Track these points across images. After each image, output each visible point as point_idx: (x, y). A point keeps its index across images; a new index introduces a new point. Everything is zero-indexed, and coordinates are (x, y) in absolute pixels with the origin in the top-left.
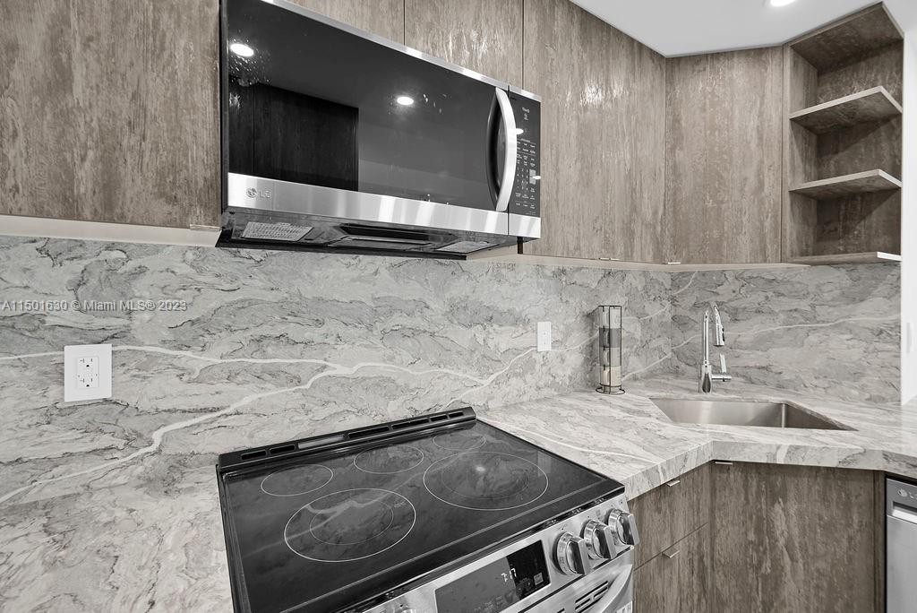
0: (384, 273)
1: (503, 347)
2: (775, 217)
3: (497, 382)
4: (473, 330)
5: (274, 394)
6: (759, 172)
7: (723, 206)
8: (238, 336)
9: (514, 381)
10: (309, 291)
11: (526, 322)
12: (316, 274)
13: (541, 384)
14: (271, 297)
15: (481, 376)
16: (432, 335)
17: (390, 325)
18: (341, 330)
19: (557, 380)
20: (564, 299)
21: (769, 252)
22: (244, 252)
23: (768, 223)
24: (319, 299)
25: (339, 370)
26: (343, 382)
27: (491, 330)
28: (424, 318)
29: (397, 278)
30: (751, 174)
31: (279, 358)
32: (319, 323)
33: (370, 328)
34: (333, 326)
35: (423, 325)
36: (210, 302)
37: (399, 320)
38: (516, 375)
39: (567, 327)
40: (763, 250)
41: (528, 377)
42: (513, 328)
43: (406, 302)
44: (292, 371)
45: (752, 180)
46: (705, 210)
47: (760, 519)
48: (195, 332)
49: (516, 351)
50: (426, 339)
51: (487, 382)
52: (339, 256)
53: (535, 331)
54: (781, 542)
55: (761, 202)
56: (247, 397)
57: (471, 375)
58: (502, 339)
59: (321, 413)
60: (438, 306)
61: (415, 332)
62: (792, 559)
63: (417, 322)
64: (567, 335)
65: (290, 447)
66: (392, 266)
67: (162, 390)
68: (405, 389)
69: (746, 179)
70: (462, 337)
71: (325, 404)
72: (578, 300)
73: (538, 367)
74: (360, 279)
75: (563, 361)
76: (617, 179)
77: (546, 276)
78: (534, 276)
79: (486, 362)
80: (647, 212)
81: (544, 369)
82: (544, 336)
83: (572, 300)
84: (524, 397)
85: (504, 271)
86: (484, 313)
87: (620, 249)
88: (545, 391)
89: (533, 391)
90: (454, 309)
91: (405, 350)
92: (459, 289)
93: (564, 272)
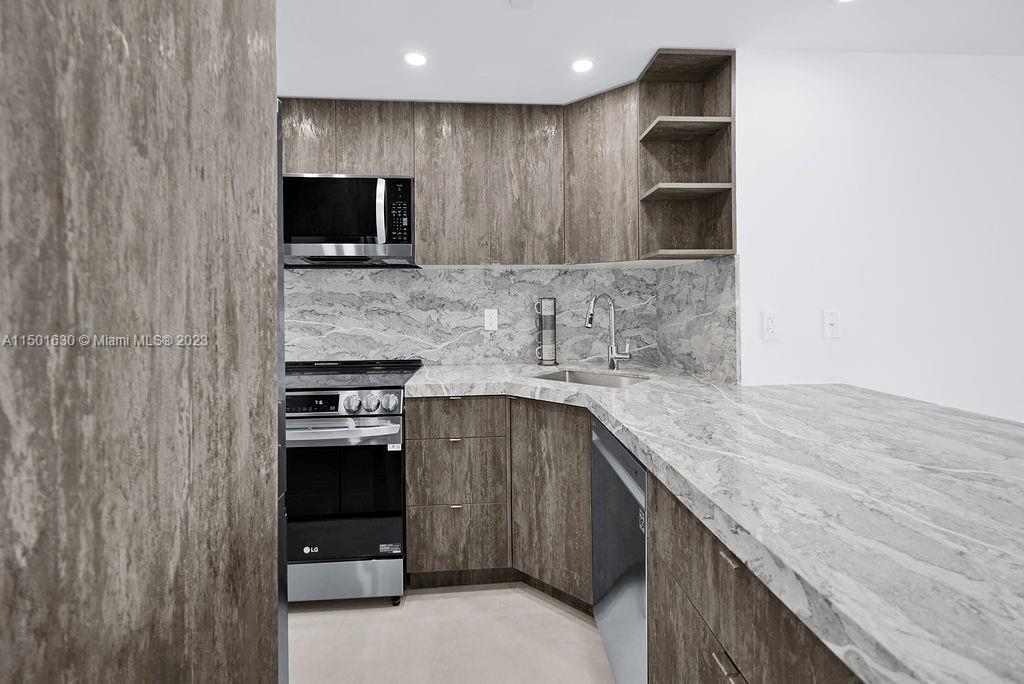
0: (367, 278)
1: (454, 325)
2: (634, 222)
3: (448, 347)
4: (429, 313)
5: (309, 339)
6: (623, 188)
7: (600, 216)
8: (293, 309)
9: (462, 348)
10: (326, 289)
11: (475, 309)
12: (328, 279)
13: (488, 353)
14: (307, 291)
15: (435, 342)
16: (398, 314)
17: (370, 307)
18: (343, 309)
19: (505, 352)
20: (513, 293)
21: (631, 251)
22: (295, 270)
23: (629, 228)
24: (331, 293)
25: (341, 330)
26: (343, 336)
27: (443, 313)
28: (392, 304)
29: (374, 280)
30: (617, 188)
31: (312, 321)
32: (331, 305)
33: (358, 308)
34: (338, 307)
35: (392, 308)
37: (376, 304)
38: (465, 345)
39: (516, 314)
40: (627, 250)
41: (476, 347)
42: (462, 313)
43: (381, 294)
44: (317, 328)
45: (619, 194)
46: (589, 221)
47: (534, 439)
49: (466, 329)
50: (394, 316)
51: (439, 347)
52: (342, 270)
53: (482, 316)
54: (544, 455)
55: (625, 211)
57: (428, 341)
58: (452, 319)
59: (332, 351)
60: (402, 298)
61: (386, 312)
62: (550, 468)
63: (388, 306)
64: (516, 320)
66: (372, 274)
68: (380, 345)
69: (614, 194)
70: (420, 316)
71: (334, 347)
73: (485, 341)
74: (352, 282)
75: (512, 338)
76: (504, 207)
77: (492, 277)
78: (483, 277)
79: (439, 334)
80: (541, 226)
81: (492, 343)
82: (491, 319)
83: (520, 294)
84: (473, 361)
85: (453, 274)
86: (438, 302)
87: (508, 256)
88: (493, 359)
89: (481, 358)
90: (414, 299)
91: (380, 322)
92: (418, 286)
93: (512, 273)
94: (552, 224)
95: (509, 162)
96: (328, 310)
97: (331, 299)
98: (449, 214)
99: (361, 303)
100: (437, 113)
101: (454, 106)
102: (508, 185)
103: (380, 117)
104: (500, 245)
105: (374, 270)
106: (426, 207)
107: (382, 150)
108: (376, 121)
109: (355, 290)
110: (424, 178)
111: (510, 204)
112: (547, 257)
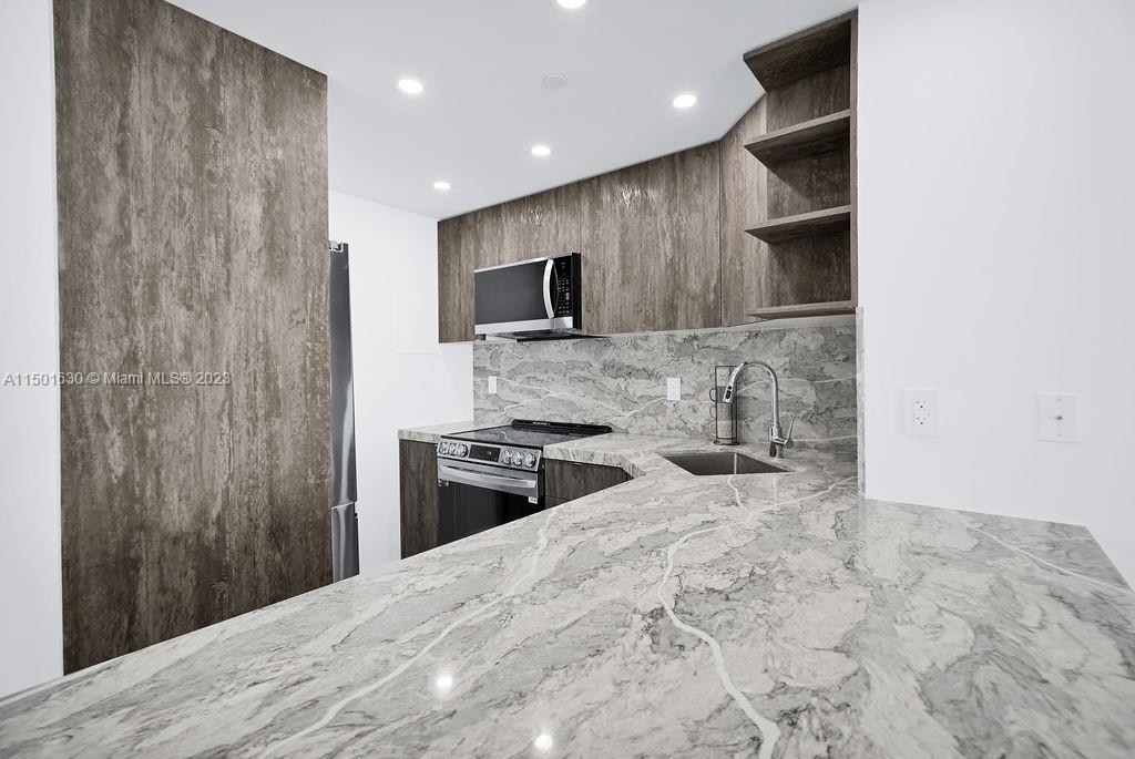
0: (571, 348)
1: (639, 394)
3: (635, 416)
4: (617, 381)
5: (533, 401)
8: (523, 376)
9: (647, 418)
10: (543, 358)
11: (658, 377)
12: (545, 350)
13: (672, 425)
14: (531, 361)
15: (624, 410)
16: (594, 381)
17: (573, 375)
18: (554, 376)
19: (689, 426)
20: (696, 360)
24: (546, 362)
25: (553, 394)
26: (555, 401)
27: (630, 381)
28: (589, 371)
31: (534, 386)
32: (546, 372)
33: (565, 375)
34: (551, 374)
35: (589, 375)
36: (517, 362)
37: (577, 372)
38: (649, 414)
39: (699, 384)
41: (660, 418)
42: (647, 381)
43: (581, 363)
44: (538, 392)
48: (513, 374)
49: (650, 398)
50: (591, 383)
51: (627, 415)
53: (665, 385)
56: (526, 400)
57: (616, 408)
58: (639, 387)
59: (547, 413)
60: (597, 366)
61: (585, 379)
63: (585, 374)
64: (700, 390)
65: (531, 422)
67: (507, 394)
68: (580, 410)
70: (611, 383)
71: (548, 409)
72: (712, 360)
73: (668, 411)
75: (695, 411)
76: (657, 270)
77: (676, 343)
78: (666, 344)
79: (628, 402)
80: (694, 286)
81: (675, 415)
82: (673, 389)
83: (704, 361)
84: (657, 433)
85: (639, 342)
86: (625, 370)
87: (661, 321)
88: (676, 432)
89: (664, 430)
90: (606, 367)
91: (580, 388)
92: (609, 355)
93: (695, 338)
94: (707, 282)
95: (662, 220)
96: (544, 377)
97: (546, 367)
98: (608, 284)
99: (566, 370)
100: (599, 185)
101: (612, 174)
102: (661, 245)
103: (557, 202)
104: (654, 311)
105: (576, 341)
106: (589, 279)
107: (558, 232)
108: (553, 207)
109: (562, 358)
110: (589, 252)
111: (663, 266)
112: (701, 320)
